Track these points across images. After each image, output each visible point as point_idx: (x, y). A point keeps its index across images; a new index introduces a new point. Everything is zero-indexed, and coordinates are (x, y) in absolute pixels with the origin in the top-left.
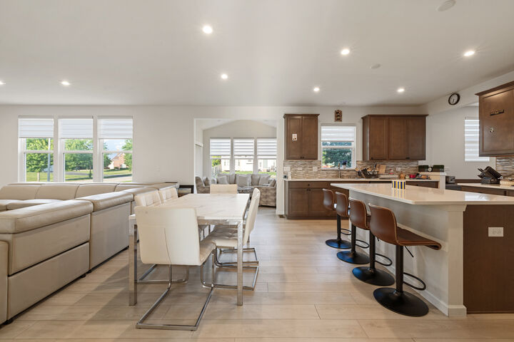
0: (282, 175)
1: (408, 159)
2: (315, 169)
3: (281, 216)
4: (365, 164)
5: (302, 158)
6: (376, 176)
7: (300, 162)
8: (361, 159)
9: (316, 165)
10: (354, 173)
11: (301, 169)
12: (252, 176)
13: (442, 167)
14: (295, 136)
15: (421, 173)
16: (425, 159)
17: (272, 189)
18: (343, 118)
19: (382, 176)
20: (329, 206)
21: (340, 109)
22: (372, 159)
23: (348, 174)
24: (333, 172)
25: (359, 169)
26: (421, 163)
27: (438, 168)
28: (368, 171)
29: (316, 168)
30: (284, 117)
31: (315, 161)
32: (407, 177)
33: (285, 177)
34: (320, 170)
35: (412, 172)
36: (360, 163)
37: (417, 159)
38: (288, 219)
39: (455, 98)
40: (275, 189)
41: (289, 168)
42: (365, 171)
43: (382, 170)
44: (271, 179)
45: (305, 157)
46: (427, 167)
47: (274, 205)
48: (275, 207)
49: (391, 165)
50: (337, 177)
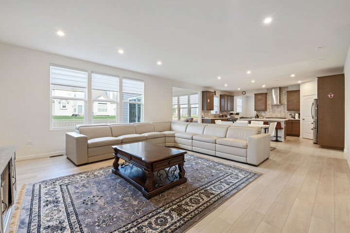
8: (219, 110)
10: (219, 116)
11: (206, 114)
13: (238, 113)
15: (231, 116)
24: (214, 115)
26: (231, 112)
29: (210, 113)
34: (211, 115)
36: (219, 112)
39: (244, 93)
46: (233, 113)
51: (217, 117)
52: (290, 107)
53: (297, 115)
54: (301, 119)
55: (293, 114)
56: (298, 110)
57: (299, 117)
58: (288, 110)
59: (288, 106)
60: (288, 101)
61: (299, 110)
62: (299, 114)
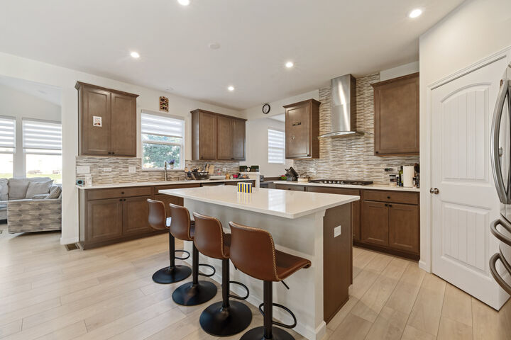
0: (74, 180)
1: (233, 159)
2: (132, 169)
3: (71, 247)
4: (194, 163)
5: (111, 154)
6: (206, 177)
7: (108, 160)
8: (190, 158)
9: (133, 164)
10: (183, 175)
11: (110, 169)
12: (9, 183)
13: (257, 167)
14: (97, 120)
15: (242, 173)
16: (244, 160)
17: (53, 203)
18: (170, 107)
19: (212, 177)
20: (158, 225)
21: (166, 97)
22: (202, 158)
23: (176, 175)
24: (157, 173)
25: (189, 170)
26: (242, 164)
27: (255, 168)
28: (199, 171)
29: (135, 168)
30: (77, 88)
31: (133, 159)
32: (232, 177)
33: (80, 182)
34: (140, 172)
35: (235, 172)
36: (190, 163)
37: (238, 160)
38: (85, 249)
39: (267, 108)
40: (60, 203)
41: (89, 168)
42: (195, 171)
43: (211, 170)
44: (53, 185)
45: (116, 152)
46: (246, 167)
47: (57, 228)
48: (59, 231)
49: (218, 165)
50: (163, 179)
51: (178, 179)
52: (385, 143)
53: (408, 172)
54: (424, 190)
55: (396, 169)
56: (411, 152)
57: (416, 180)
58: (377, 153)
59: (378, 137)
60: (378, 121)
61: (418, 153)
62: (417, 168)
